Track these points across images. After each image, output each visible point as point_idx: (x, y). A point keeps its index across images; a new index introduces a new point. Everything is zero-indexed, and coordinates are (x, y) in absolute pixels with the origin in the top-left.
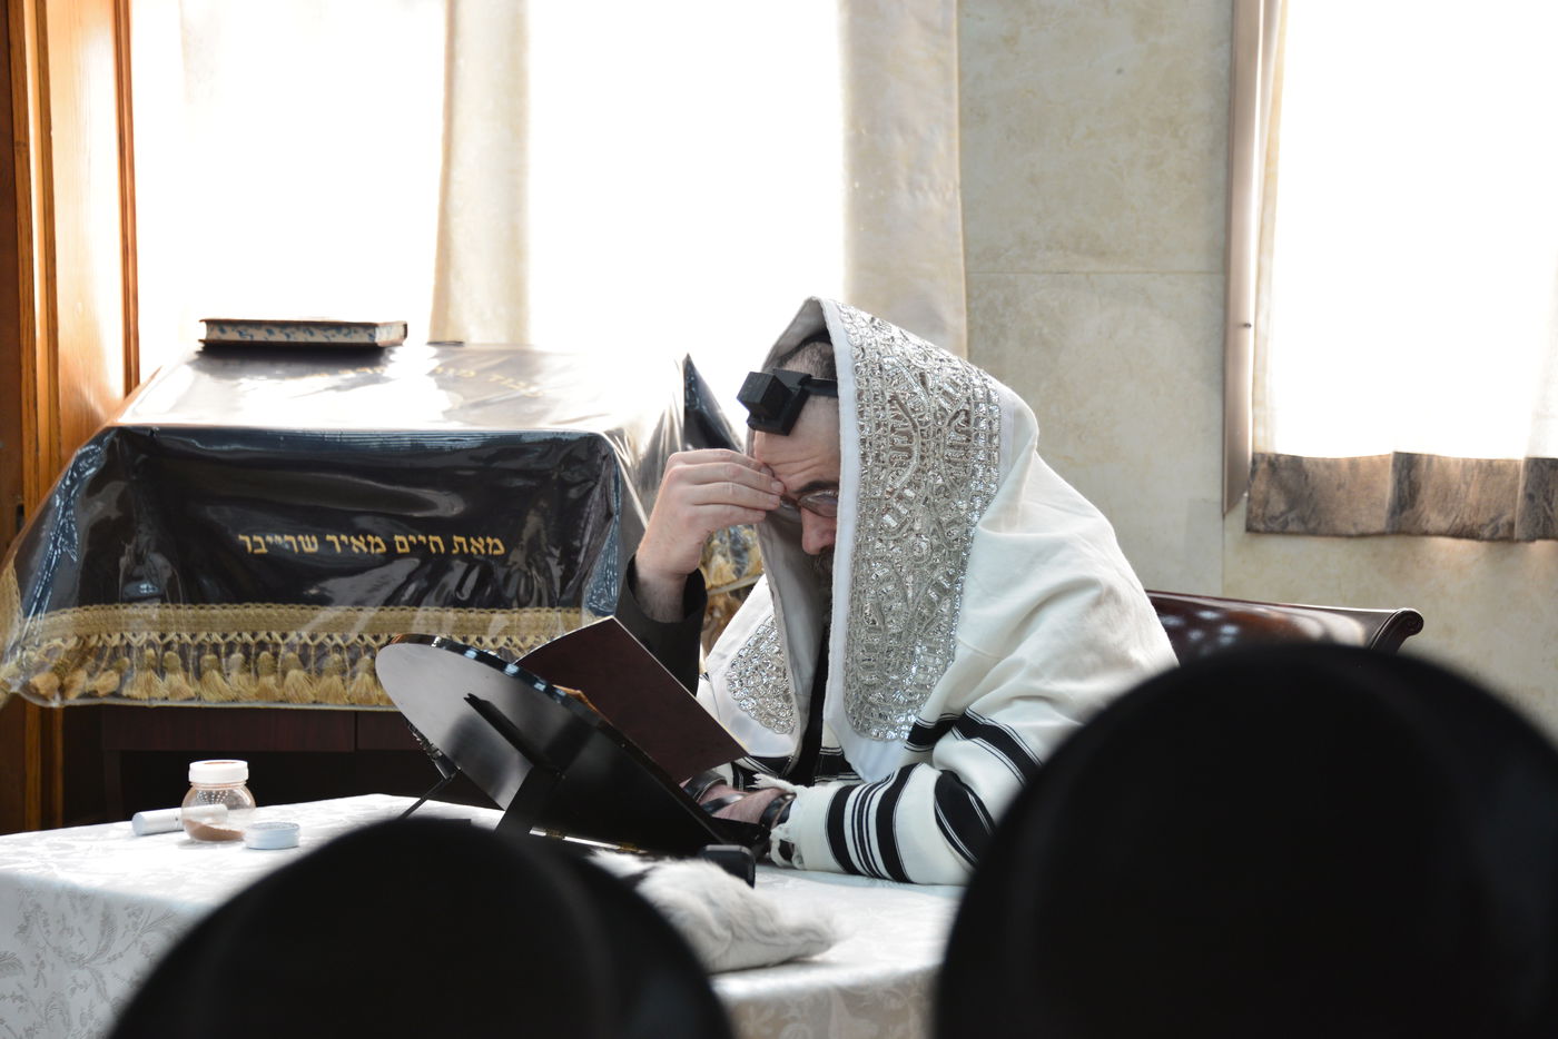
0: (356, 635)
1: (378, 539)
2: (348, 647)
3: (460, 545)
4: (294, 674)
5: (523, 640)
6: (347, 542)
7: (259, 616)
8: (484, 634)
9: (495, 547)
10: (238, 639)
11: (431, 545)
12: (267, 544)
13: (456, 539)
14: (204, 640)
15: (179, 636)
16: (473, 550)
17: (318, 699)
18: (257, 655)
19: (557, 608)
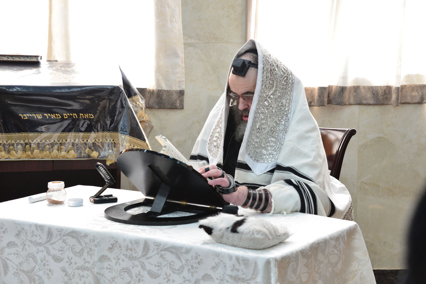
0: (53, 140)
1: (59, 115)
2: (51, 144)
3: (82, 116)
4: (36, 151)
5: (99, 140)
6: (50, 116)
7: (25, 136)
8: (89, 139)
9: (91, 116)
10: (20, 142)
11: (74, 116)
12: (27, 116)
13: (80, 114)
14: (10, 143)
15: (3, 142)
16: (85, 117)
17: (43, 157)
18: (25, 146)
19: (108, 132)
